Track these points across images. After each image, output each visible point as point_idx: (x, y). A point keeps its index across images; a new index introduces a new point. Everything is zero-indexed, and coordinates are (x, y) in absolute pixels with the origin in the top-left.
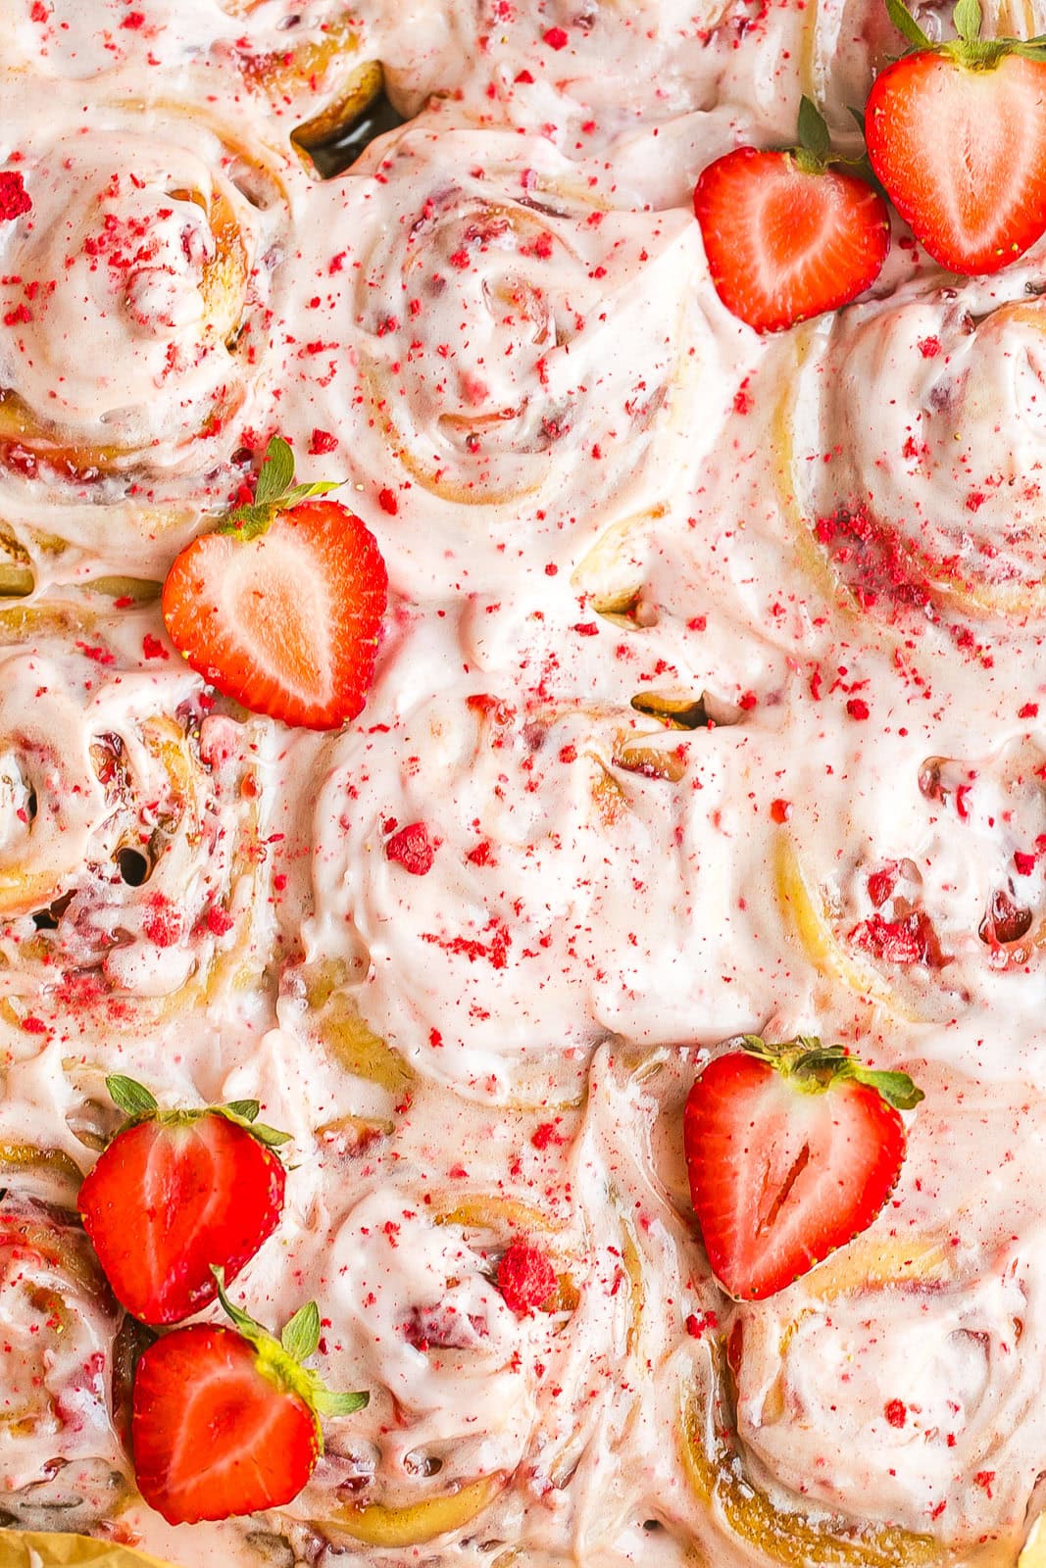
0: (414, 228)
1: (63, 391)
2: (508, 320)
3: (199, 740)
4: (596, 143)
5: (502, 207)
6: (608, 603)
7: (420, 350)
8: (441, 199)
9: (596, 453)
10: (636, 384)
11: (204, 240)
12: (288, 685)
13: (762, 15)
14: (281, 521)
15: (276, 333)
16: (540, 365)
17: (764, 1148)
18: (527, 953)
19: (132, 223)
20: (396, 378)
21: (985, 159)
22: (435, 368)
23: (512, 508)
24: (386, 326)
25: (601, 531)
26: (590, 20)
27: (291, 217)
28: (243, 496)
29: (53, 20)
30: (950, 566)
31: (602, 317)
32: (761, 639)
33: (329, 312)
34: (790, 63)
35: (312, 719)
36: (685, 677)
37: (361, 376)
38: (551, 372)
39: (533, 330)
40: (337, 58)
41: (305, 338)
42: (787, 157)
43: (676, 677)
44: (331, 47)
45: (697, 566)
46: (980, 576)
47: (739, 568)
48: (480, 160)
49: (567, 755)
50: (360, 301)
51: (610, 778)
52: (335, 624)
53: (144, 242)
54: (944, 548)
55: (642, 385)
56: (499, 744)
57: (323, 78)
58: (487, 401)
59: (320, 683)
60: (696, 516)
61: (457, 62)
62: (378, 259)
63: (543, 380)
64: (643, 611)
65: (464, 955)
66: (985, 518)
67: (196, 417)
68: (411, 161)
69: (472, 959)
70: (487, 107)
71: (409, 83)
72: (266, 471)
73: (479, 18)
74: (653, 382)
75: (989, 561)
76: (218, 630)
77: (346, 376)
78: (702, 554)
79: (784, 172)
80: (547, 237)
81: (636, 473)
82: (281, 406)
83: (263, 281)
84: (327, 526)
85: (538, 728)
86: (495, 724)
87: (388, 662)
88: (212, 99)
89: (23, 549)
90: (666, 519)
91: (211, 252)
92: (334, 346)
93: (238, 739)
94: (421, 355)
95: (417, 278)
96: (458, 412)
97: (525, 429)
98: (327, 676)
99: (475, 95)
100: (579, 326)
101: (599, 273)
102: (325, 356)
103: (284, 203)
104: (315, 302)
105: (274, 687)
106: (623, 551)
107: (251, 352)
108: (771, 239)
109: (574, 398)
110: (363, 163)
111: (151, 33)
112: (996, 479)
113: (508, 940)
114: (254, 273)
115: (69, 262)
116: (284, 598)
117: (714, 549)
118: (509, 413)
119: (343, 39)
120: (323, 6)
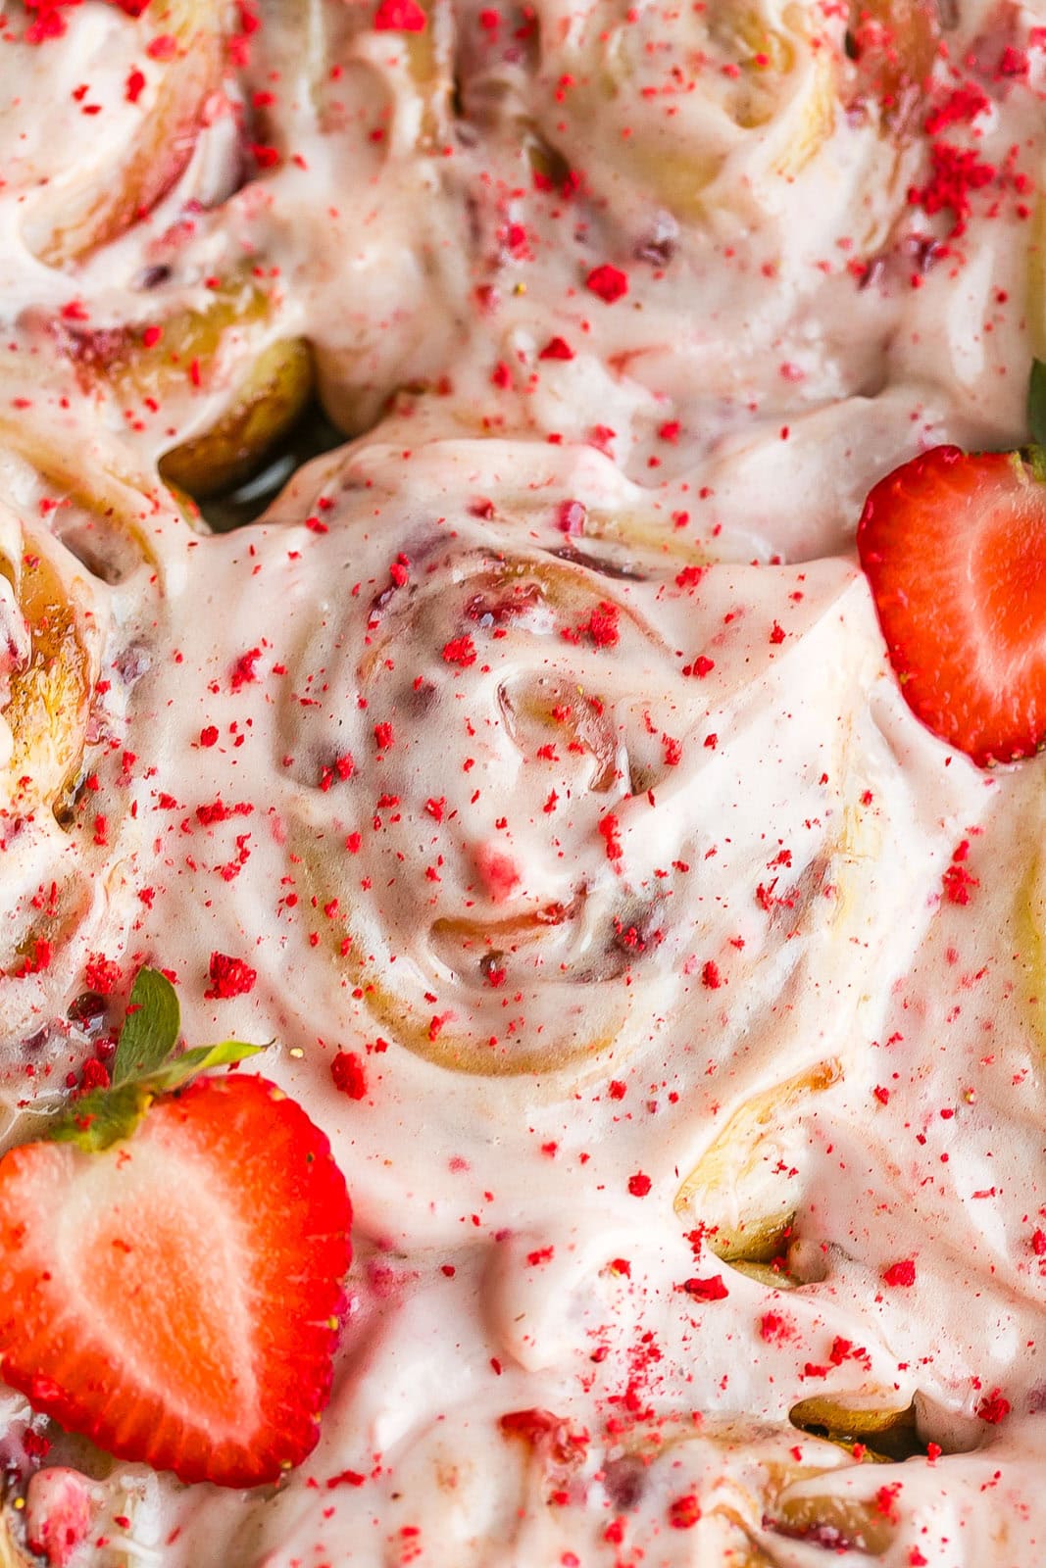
0: (376, 603)
2: (546, 753)
3: (25, 1514)
4: (684, 457)
5: (528, 562)
6: (740, 1242)
7: (394, 810)
8: (421, 553)
9: (710, 977)
10: (774, 855)
12: (180, 1407)
13: (957, 231)
14: (158, 1114)
15: (142, 790)
16: (606, 828)
20: (354, 861)
22: (422, 841)
23: (565, 1080)
24: (333, 771)
25: (724, 1114)
26: (665, 249)
27: (162, 594)
28: (90, 1075)
31: (711, 741)
32: (1014, 1296)
33: (234, 753)
34: (1010, 312)
35: (225, 1463)
36: (884, 1368)
37: (293, 859)
38: (625, 840)
39: (590, 768)
40: (235, 332)
41: (192, 794)
42: (1016, 460)
43: (868, 1367)
44: (223, 315)
45: (893, 1171)
47: (968, 1171)
48: (486, 489)
49: (682, 1513)
50: (286, 730)
51: (758, 1551)
52: (258, 1294)
55: (784, 857)
56: (559, 1499)
57: (212, 365)
58: (515, 894)
59: (238, 1401)
60: (887, 1084)
61: (439, 331)
62: (315, 658)
63: (613, 851)
64: (802, 1255)
68: (365, 495)
70: (492, 403)
71: (358, 373)
72: (131, 1029)
73: (474, 255)
74: (804, 847)
76: (52, 1312)
77: (265, 863)
78: (902, 1150)
79: (1012, 485)
80: (608, 610)
81: (781, 1009)
82: (154, 919)
83: (117, 701)
84: (241, 1119)
85: (628, 1468)
86: (552, 1464)
87: (358, 1360)
88: (21, 404)
90: (836, 1091)
91: (24, 649)
92: (244, 809)
93: (94, 1508)
94: (397, 818)
95: (383, 688)
96: (466, 913)
97: (589, 940)
98: (249, 1386)
99: (472, 386)
100: (671, 758)
101: (701, 668)
102: (230, 828)
103: (147, 571)
104: (209, 737)
105: (155, 1411)
106: (765, 1149)
107: (100, 824)
108: (995, 601)
109: (668, 883)
110: (284, 506)
114: (102, 688)
116: (169, 1251)
117: (922, 1140)
118: (555, 912)
119: (243, 301)
120: (210, 249)
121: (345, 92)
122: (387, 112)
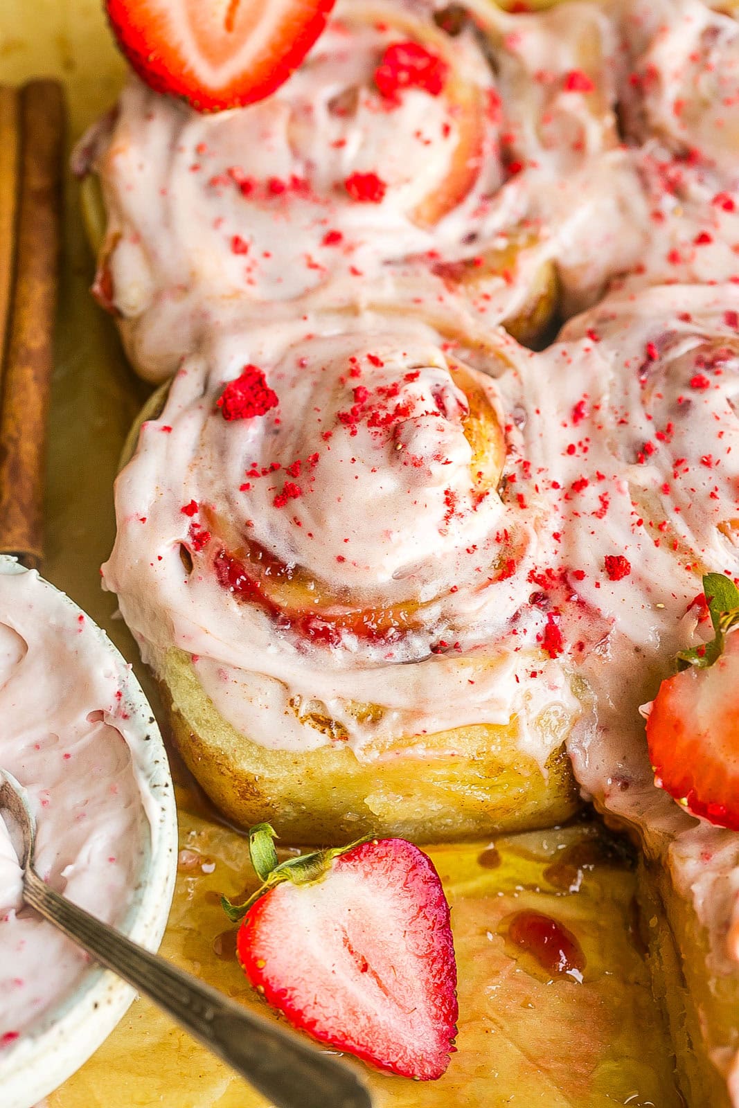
0: (642, 371)
1: (350, 552)
5: (722, 339)
7: (683, 466)
8: (661, 342)
11: (455, 395)
15: (539, 480)
19: (381, 391)
20: (668, 498)
22: (703, 479)
24: (643, 452)
27: (521, 383)
29: (255, 251)
33: (584, 455)
37: (634, 503)
44: (514, 248)
48: (683, 308)
53: (400, 400)
57: (515, 271)
61: (635, 240)
67: (488, 558)
68: (616, 323)
70: (672, 271)
82: (564, 547)
83: (517, 435)
88: (418, 301)
89: (339, 726)
91: (466, 405)
92: (600, 478)
94: (687, 470)
95: (657, 407)
99: (657, 265)
102: (593, 490)
103: (510, 372)
104: (570, 450)
107: (520, 498)
111: (350, 249)
114: (508, 428)
115: (327, 436)
119: (522, 240)
122: (581, 132)
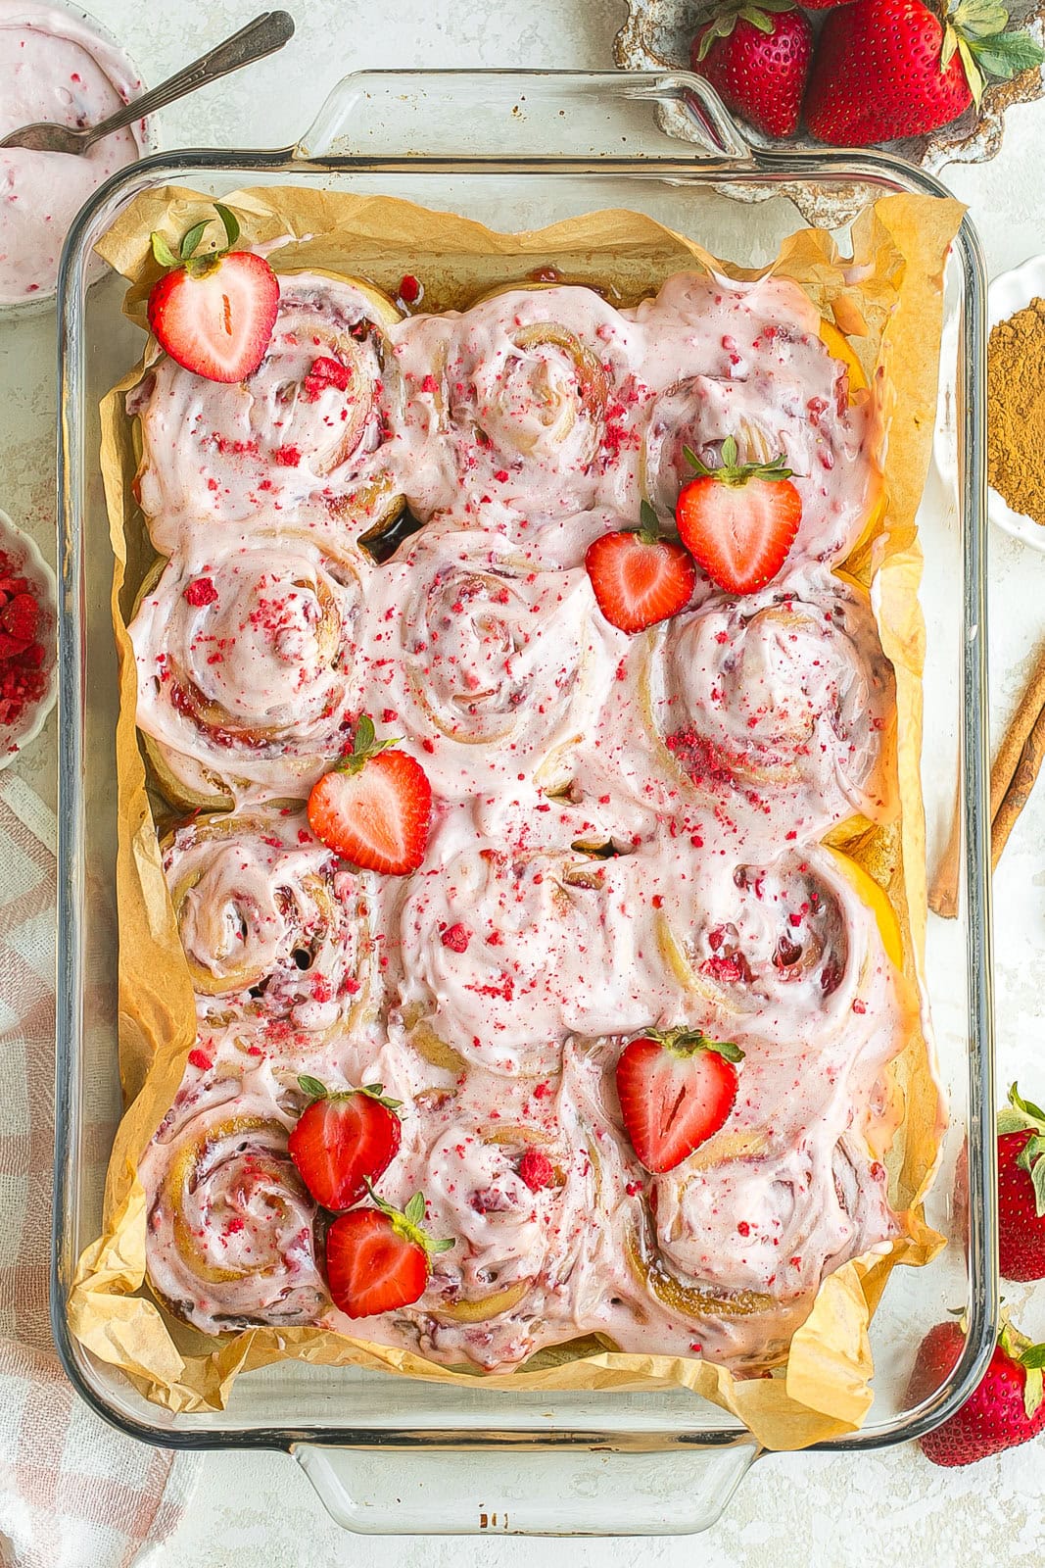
0: (431, 591)
1: (244, 699)
2: (487, 640)
3: (333, 886)
4: (529, 533)
5: (479, 575)
6: (554, 792)
7: (439, 660)
8: (445, 574)
9: (541, 710)
10: (561, 670)
11: (316, 609)
12: (380, 852)
13: (616, 455)
14: (370, 763)
15: (358, 656)
16: (507, 664)
17: (661, 1090)
18: (524, 991)
19: (275, 603)
20: (427, 677)
21: (744, 530)
22: (448, 670)
23: (497, 745)
24: (419, 648)
25: (547, 753)
26: (520, 465)
27: (361, 590)
28: (347, 749)
29: (220, 488)
30: (742, 757)
31: (539, 634)
32: (641, 805)
33: (387, 642)
34: (634, 481)
35: (396, 870)
36: (600, 830)
37: (408, 677)
38: (513, 668)
39: (501, 644)
40: (380, 496)
41: (375, 657)
42: (635, 536)
43: (595, 830)
44: (376, 490)
45: (602, 767)
46: (759, 763)
47: (626, 767)
48: (465, 549)
49: (537, 880)
50: (404, 634)
51: (562, 890)
52: (404, 817)
53: (282, 613)
54: (738, 749)
55: (564, 670)
56: (499, 876)
57: (373, 506)
58: (479, 687)
59: (398, 850)
60: (600, 740)
61: (448, 493)
62: (412, 609)
63: (509, 672)
64: (574, 794)
65: (488, 996)
66: (759, 730)
67: (318, 707)
68: (427, 552)
69: (493, 997)
70: (466, 518)
71: (421, 505)
72: (359, 734)
73: (458, 468)
74: (570, 667)
75: (763, 754)
76: (339, 825)
77: (399, 677)
78: (605, 760)
79: (635, 545)
80: (505, 591)
82: (365, 695)
83: (349, 628)
84: (396, 764)
85: (520, 866)
86: (496, 866)
87: (435, 835)
88: (312, 525)
89: (227, 786)
90: (583, 742)
91: (320, 615)
92: (391, 661)
93: (355, 883)
94: (440, 663)
95: (434, 620)
96: (463, 693)
97: (502, 699)
98: (402, 846)
99: (459, 511)
100: (527, 640)
101: (535, 609)
102: (387, 668)
103: (357, 582)
104: (379, 637)
105: (373, 854)
106: (561, 762)
107: (346, 668)
108: (630, 582)
109: (527, 681)
110: (398, 555)
111: (276, 492)
112: (763, 709)
113: (512, 985)
114: (344, 624)
115: (242, 627)
116: (375, 805)
117: (611, 757)
118: (492, 692)
119: (383, 484)
120: (371, 467)
121: (412, 411)
122: (428, 419)
